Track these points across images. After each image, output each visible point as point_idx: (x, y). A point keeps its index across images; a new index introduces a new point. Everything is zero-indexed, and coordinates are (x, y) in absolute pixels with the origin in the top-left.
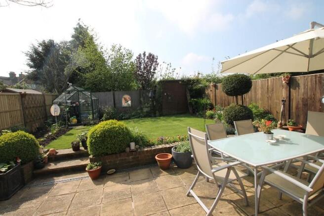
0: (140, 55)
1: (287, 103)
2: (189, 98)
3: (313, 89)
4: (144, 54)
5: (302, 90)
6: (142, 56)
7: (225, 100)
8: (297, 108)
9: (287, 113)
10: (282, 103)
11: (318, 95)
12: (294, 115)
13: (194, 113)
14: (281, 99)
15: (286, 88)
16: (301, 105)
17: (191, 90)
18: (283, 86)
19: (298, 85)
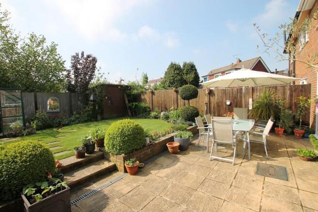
0: (77, 55)
1: (209, 104)
2: (127, 102)
3: (222, 97)
4: (83, 54)
5: (216, 97)
6: (80, 56)
7: (162, 103)
8: (214, 108)
9: (208, 111)
10: (205, 105)
11: (224, 100)
12: (212, 112)
13: (132, 115)
14: (205, 103)
15: (207, 96)
16: (216, 106)
17: (129, 95)
18: (206, 95)
19: (214, 94)
